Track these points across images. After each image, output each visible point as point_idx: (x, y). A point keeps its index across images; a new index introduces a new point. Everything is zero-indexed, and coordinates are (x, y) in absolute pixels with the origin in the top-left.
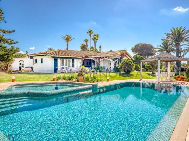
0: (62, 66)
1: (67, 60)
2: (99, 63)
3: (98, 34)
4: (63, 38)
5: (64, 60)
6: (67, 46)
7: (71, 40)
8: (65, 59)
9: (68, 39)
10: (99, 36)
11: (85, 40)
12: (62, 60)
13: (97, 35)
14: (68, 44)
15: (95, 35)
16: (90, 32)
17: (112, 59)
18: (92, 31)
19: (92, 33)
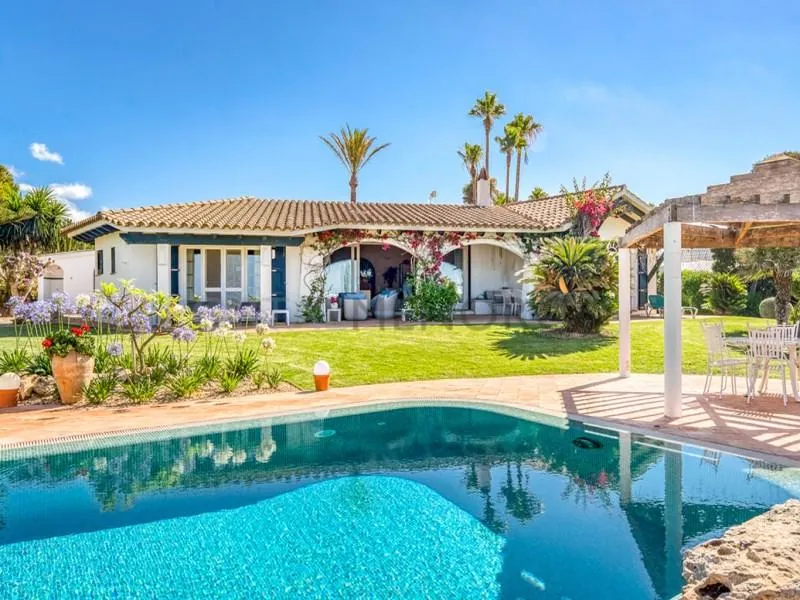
0: (208, 285)
1: (238, 253)
2: (431, 266)
3: (530, 118)
4: (332, 147)
5: (219, 251)
6: (353, 184)
7: (370, 151)
8: (223, 249)
9: (355, 150)
10: (534, 126)
11: (464, 152)
12: (208, 251)
13: (524, 125)
14: (354, 173)
15: (515, 125)
16: (487, 109)
17: (524, 241)
18: (496, 104)
19: (497, 111)
